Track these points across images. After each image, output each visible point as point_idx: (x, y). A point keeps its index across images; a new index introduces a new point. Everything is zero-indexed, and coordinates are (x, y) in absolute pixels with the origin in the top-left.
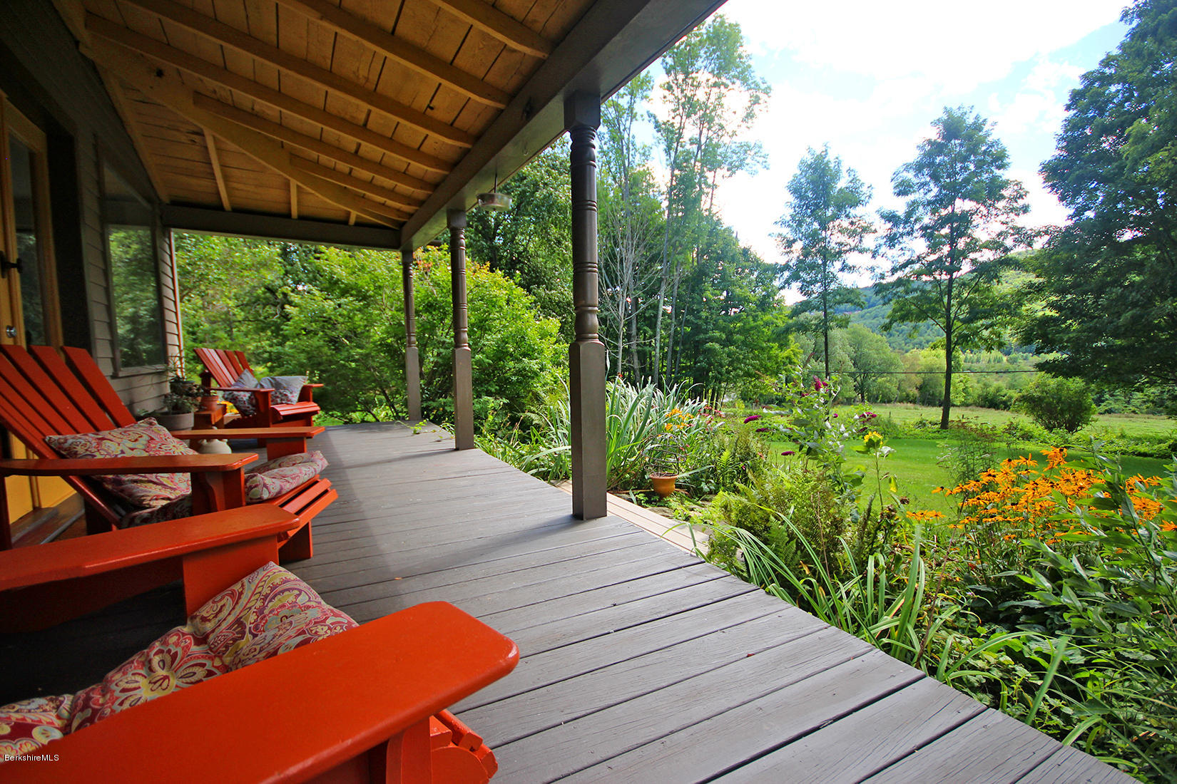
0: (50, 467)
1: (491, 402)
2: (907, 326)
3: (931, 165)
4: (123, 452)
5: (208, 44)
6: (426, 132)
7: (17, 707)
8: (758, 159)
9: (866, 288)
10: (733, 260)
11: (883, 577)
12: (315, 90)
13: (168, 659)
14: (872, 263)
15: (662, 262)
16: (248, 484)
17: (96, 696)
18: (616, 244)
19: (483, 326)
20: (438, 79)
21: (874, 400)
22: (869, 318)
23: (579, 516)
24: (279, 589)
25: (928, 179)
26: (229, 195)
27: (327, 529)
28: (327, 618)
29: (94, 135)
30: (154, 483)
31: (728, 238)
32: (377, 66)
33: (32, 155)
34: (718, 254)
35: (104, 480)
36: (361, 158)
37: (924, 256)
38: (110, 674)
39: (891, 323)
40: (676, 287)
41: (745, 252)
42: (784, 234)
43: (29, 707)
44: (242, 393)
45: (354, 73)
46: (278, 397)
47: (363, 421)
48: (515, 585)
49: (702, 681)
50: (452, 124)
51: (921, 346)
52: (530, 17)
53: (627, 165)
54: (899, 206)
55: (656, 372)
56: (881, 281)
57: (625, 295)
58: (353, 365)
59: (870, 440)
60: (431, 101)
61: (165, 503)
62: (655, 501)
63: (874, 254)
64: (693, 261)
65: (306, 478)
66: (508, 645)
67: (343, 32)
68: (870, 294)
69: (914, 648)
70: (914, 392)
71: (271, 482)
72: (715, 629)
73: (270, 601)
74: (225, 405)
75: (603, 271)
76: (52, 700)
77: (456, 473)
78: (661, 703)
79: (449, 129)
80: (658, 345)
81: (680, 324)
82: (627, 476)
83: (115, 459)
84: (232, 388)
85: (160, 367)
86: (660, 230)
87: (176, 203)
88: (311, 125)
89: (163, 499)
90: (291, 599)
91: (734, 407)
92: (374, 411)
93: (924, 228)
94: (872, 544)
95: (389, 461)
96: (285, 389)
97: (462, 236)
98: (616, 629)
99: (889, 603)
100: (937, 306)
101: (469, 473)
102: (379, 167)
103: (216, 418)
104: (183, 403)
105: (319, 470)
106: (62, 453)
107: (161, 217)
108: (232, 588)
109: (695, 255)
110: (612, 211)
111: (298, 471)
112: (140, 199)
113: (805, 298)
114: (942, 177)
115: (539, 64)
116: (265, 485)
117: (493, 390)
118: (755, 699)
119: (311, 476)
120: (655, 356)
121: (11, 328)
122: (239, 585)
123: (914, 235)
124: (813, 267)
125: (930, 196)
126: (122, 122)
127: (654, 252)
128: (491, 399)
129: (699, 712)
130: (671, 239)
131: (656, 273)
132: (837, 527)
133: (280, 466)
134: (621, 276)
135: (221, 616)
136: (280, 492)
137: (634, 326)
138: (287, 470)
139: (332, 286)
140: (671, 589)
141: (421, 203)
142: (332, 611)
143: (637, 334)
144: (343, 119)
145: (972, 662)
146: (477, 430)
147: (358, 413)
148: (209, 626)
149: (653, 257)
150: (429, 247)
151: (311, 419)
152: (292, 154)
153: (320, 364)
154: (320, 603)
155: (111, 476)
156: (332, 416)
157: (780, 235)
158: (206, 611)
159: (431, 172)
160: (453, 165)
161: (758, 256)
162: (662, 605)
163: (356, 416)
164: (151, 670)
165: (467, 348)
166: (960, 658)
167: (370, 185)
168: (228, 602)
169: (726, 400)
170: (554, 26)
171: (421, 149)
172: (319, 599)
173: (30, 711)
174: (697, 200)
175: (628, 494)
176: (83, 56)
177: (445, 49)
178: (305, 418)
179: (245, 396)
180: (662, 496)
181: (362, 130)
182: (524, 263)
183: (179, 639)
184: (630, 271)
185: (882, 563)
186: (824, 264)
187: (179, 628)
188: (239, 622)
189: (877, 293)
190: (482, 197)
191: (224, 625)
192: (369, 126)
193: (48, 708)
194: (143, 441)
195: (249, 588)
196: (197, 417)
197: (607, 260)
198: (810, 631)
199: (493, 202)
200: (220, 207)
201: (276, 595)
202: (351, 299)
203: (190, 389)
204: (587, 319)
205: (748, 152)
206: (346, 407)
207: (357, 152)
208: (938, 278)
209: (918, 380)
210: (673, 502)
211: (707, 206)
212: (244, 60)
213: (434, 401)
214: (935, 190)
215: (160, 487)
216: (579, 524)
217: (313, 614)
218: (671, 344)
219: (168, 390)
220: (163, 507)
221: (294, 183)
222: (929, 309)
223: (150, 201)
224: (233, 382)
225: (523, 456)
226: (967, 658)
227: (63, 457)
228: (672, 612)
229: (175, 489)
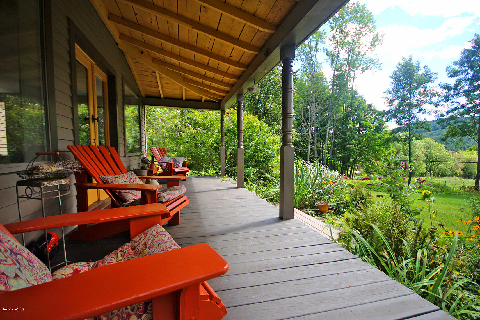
0: (101, 186)
1: (253, 170)
2: (456, 139)
3: (468, 61)
4: (122, 182)
5: (157, 41)
6: (229, 65)
7: (77, 264)
8: (376, 65)
9: (433, 121)
10: (363, 109)
11: (425, 260)
12: (190, 54)
13: (123, 254)
14: (435, 109)
15: (329, 111)
16: (158, 196)
17: (100, 263)
18: (308, 104)
19: (250, 138)
20: (233, 45)
21: (437, 175)
22: (435, 135)
23: (281, 218)
24: (159, 234)
25: (467, 68)
26: (163, 93)
27: (186, 215)
28: (172, 246)
29: (122, 75)
30: (131, 193)
31: (361, 101)
32: (212, 43)
33: (103, 82)
34: (355, 107)
35: (116, 191)
36: (207, 77)
37: (465, 105)
38: (105, 257)
39: (446, 138)
40: (335, 122)
41: (369, 106)
42: (389, 97)
43: (80, 265)
44: (164, 163)
45: (204, 46)
46: (175, 165)
47: (205, 175)
48: (252, 243)
49: (326, 295)
50: (239, 62)
51: (464, 149)
52: (268, 17)
53: (314, 71)
54: (452, 82)
55: (325, 159)
56: (441, 117)
57: (312, 126)
58: (202, 154)
59: (425, 194)
60: (231, 54)
61: (133, 200)
62: (319, 215)
63: (437, 105)
64: (343, 111)
65: (178, 195)
66: (225, 263)
67: (200, 32)
68: (435, 123)
69: (440, 296)
70: (459, 171)
71: (166, 196)
72: (335, 273)
73: (156, 238)
74: (158, 167)
75: (303, 116)
76: (87, 263)
77: (236, 197)
78: (305, 301)
79: (237, 64)
80: (326, 147)
81: (336, 138)
82: (307, 203)
83: (120, 185)
84: (161, 161)
85: (139, 153)
86: (328, 98)
87: (147, 97)
88: (189, 66)
89: (133, 199)
90: (163, 238)
91: (362, 175)
92: (209, 172)
93: (465, 92)
94: (423, 243)
95: (211, 191)
96: (177, 162)
97: (242, 104)
98: (291, 266)
99: (427, 273)
100: (472, 130)
101: (241, 197)
102: (213, 80)
103: (154, 172)
104: (145, 166)
105: (183, 192)
106: (104, 182)
107: (142, 102)
108: (145, 232)
109: (345, 108)
110: (307, 91)
111: (176, 192)
112: (135, 96)
113: (399, 126)
114: (475, 67)
115: (271, 35)
116: (164, 197)
117: (253, 165)
118: (349, 307)
119: (180, 194)
120: (324, 152)
121: (94, 140)
122: (147, 231)
123: (460, 95)
124: (403, 112)
125: (468, 76)
126: (131, 70)
127: (326, 107)
128: (253, 168)
129: (322, 307)
130: (333, 102)
131: (326, 116)
132: (402, 234)
133: (170, 190)
134: (310, 118)
135: (140, 241)
136: (169, 200)
137: (315, 139)
138: (172, 192)
139: (195, 125)
140: (317, 253)
141: (227, 92)
142: (175, 244)
143: (317, 143)
144: (200, 63)
145: (474, 307)
146: (246, 180)
147: (203, 172)
148: (136, 244)
149: (325, 110)
150: (231, 109)
151: (186, 174)
152: (183, 77)
153: (191, 153)
154: (172, 240)
155: (118, 190)
156: (194, 173)
157: (387, 98)
158: (136, 239)
159: (231, 80)
160: (239, 77)
161: (375, 108)
162: (312, 259)
163: (203, 173)
164: (117, 257)
165: (242, 148)
166: (467, 304)
167: (210, 87)
168: (143, 236)
169: (358, 172)
170: (277, 20)
171: (228, 72)
172: (172, 239)
173: (80, 266)
174: (346, 84)
175: (307, 210)
176: (119, 48)
177: (235, 34)
178: (184, 173)
179: (165, 164)
180: (322, 213)
181: (207, 66)
182: (269, 114)
183: (127, 248)
184: (314, 116)
185: (426, 253)
186: (409, 110)
187: (127, 244)
188: (145, 244)
189: (438, 123)
190: (249, 89)
191: (141, 244)
192: (209, 65)
193: (86, 266)
194: (129, 179)
195: (150, 233)
196: (148, 171)
197: (304, 112)
198: (382, 280)
199: (253, 91)
200: (160, 97)
201: (158, 236)
202: (202, 129)
203: (147, 161)
204: (288, 136)
205: (372, 63)
206: (200, 170)
207: (205, 75)
208: (473, 115)
209: (462, 166)
210: (327, 216)
211: (351, 86)
212: (168, 45)
213: (231, 168)
214: (471, 73)
215: (132, 195)
216: (281, 221)
217: (168, 244)
218: (332, 147)
219: (141, 162)
220: (133, 202)
221: (184, 87)
222: (468, 131)
223: (138, 96)
224: (161, 159)
225: (263, 192)
226: (471, 305)
227: (104, 183)
228: (316, 263)
229: (137, 196)
